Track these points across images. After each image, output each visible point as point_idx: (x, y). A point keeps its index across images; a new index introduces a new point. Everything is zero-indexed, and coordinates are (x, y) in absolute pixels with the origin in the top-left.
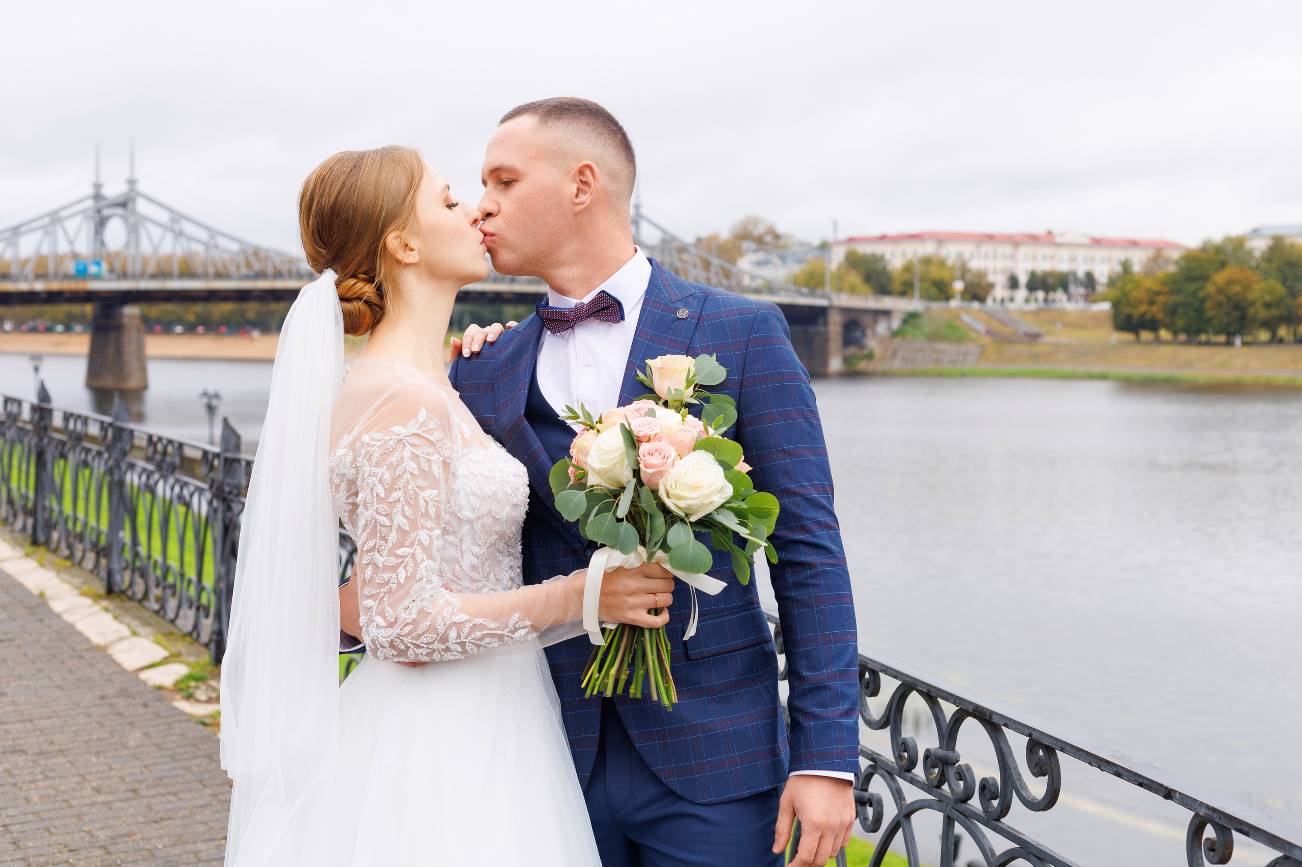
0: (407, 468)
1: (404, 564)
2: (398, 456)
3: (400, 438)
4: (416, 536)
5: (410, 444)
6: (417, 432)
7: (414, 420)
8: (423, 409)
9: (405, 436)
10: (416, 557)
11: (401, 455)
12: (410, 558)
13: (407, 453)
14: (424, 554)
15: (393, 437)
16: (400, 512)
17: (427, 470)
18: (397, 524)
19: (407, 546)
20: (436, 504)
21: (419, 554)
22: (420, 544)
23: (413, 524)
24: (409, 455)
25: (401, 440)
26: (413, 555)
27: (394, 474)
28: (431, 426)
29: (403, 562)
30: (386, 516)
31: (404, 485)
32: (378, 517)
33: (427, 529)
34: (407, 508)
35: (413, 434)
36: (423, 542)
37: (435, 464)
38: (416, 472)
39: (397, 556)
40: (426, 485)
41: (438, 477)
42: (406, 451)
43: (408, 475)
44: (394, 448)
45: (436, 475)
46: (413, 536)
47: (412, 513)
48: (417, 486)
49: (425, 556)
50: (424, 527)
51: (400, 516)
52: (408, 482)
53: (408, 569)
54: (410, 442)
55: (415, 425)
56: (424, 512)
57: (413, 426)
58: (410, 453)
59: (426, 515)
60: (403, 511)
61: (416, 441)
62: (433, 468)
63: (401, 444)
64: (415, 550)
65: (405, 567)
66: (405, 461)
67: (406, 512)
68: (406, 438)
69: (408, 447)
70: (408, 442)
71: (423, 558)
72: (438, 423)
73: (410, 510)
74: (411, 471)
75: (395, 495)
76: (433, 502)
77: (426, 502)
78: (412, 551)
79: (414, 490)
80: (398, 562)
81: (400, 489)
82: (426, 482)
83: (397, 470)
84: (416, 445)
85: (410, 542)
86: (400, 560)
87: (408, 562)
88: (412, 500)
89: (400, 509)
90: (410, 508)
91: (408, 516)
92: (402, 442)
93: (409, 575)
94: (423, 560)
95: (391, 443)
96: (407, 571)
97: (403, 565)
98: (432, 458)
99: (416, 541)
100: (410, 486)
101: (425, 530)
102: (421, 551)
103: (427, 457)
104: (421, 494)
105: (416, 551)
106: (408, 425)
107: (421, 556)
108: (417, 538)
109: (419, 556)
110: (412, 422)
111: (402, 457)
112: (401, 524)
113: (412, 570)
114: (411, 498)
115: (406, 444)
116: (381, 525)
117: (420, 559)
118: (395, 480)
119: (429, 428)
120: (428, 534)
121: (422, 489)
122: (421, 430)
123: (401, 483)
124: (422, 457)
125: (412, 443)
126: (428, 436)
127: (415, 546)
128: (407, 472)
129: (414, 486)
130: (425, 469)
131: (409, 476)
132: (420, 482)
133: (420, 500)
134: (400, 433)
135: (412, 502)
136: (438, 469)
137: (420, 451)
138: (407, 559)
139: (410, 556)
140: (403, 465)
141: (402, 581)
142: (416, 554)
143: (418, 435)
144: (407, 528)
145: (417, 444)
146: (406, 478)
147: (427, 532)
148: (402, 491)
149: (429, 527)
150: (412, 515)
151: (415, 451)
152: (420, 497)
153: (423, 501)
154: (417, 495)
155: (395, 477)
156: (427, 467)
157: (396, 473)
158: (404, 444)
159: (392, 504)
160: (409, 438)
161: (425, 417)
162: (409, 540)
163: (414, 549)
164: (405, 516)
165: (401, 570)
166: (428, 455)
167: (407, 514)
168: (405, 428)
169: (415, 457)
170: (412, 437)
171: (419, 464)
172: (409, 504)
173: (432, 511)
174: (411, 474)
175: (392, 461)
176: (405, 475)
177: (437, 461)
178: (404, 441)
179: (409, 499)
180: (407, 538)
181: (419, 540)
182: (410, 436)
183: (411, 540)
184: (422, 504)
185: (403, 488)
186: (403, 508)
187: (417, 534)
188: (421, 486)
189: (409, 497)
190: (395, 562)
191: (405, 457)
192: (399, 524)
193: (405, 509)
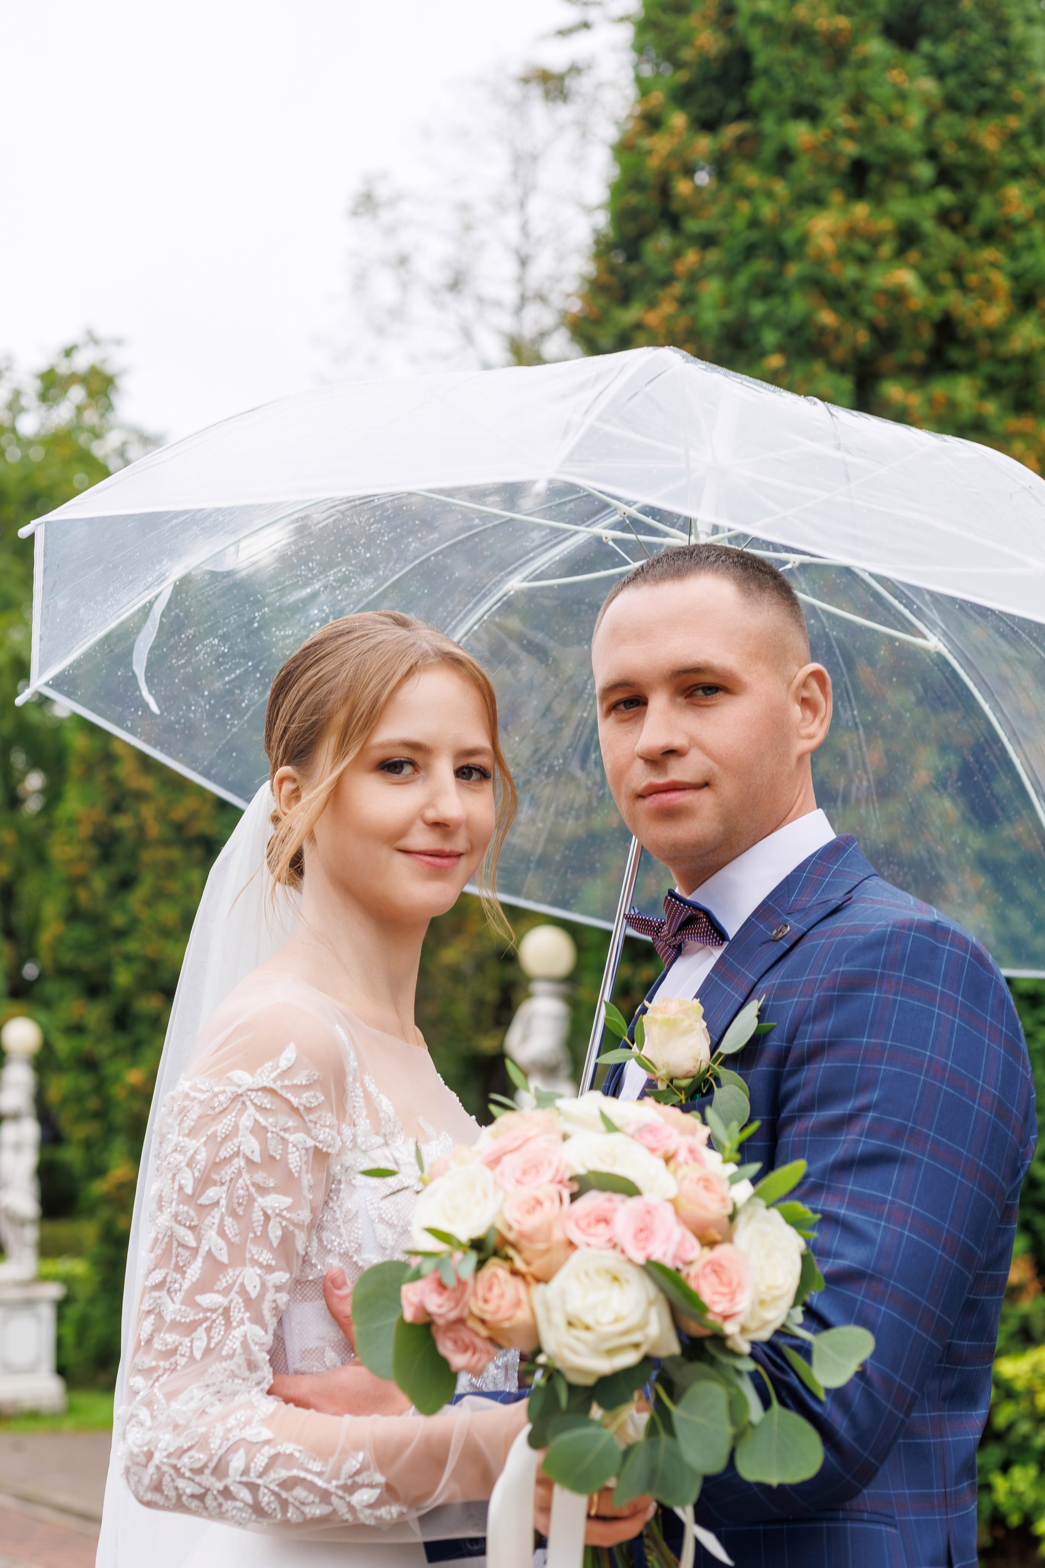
0: (242, 1148)
1: (208, 1324)
2: (228, 1122)
3: (240, 1091)
4: (238, 1277)
5: (255, 1105)
6: (271, 1085)
7: (270, 1063)
8: (292, 1047)
9: (249, 1090)
10: (231, 1314)
11: (235, 1122)
12: (220, 1314)
13: (246, 1122)
14: (246, 1310)
15: (227, 1089)
16: (215, 1227)
17: (278, 1157)
18: (207, 1248)
19: (218, 1292)
20: (282, 1224)
21: (236, 1310)
22: (243, 1291)
23: (237, 1251)
24: (250, 1124)
25: (241, 1095)
26: (227, 1309)
27: (217, 1155)
29: (206, 1319)
30: (192, 1228)
31: (231, 1179)
32: (177, 1227)
33: (259, 1264)
34: (229, 1222)
35: (264, 1089)
36: (248, 1289)
37: (294, 1149)
38: (257, 1158)
39: (196, 1305)
40: (272, 1185)
41: (296, 1175)
42: (245, 1116)
43: (240, 1162)
44: (225, 1109)
45: (294, 1170)
46: (231, 1274)
47: (237, 1231)
48: (253, 1184)
49: (247, 1315)
50: (255, 1263)
51: (215, 1234)
52: (239, 1173)
53: (212, 1334)
54: (255, 1101)
55: (271, 1072)
56: (259, 1233)
57: (267, 1073)
58: (253, 1122)
59: (262, 1237)
60: (222, 1226)
61: (266, 1101)
62: (290, 1156)
63: (240, 1104)
64: (231, 1302)
65: (208, 1330)
66: (240, 1134)
67: (226, 1229)
68: (249, 1093)
69: (251, 1109)
70: (251, 1101)
71: (242, 1319)
73: (236, 1226)
74: (248, 1154)
75: (212, 1193)
76: (279, 1219)
77: (267, 1217)
78: (225, 1302)
79: (248, 1191)
80: (197, 1318)
81: (222, 1184)
82: (271, 1180)
83: (223, 1149)
84: (265, 1109)
85: (225, 1285)
86: (201, 1315)
87: (214, 1321)
89: (217, 1222)
90: (235, 1222)
91: (230, 1236)
92: (241, 1099)
93: (212, 1345)
94: (241, 1322)
95: (222, 1098)
96: (210, 1338)
97: (205, 1325)
98: (291, 1138)
99: (236, 1286)
100: (241, 1181)
101: (256, 1267)
102: (241, 1305)
103: (282, 1133)
104: (260, 1200)
105: (232, 1305)
106: (259, 1071)
107: (240, 1315)
108: (239, 1281)
109: (236, 1314)
110: (266, 1065)
111: (236, 1127)
112: (214, 1250)
113: (220, 1337)
114: (240, 1204)
115: (248, 1103)
116: (180, 1245)
117: (238, 1319)
118: (217, 1165)
120: (260, 1276)
121: (263, 1190)
122: (279, 1083)
123: (227, 1174)
124: (272, 1132)
125: (259, 1104)
126: (289, 1096)
127: (233, 1295)
128: (241, 1156)
129: (249, 1182)
130: (274, 1154)
131: (242, 1163)
132: (261, 1178)
133: (255, 1210)
134: (240, 1083)
135: (240, 1211)
136: (298, 1159)
137: (271, 1120)
138: (214, 1316)
139: (221, 1311)
140: (235, 1141)
141: (198, 1355)
142: (232, 1309)
143: (272, 1092)
144: (224, 1259)
145: (268, 1106)
146: (237, 1166)
147: (259, 1271)
148: (225, 1188)
149: (263, 1262)
150: (236, 1236)
151: (262, 1120)
152: (256, 1205)
153: (261, 1213)
154: (251, 1200)
155: (218, 1160)
156: (280, 1152)
157: (220, 1154)
158: (244, 1103)
159: (204, 1209)
160: (254, 1093)
161: (293, 1060)
163: (230, 1299)
164: (221, 1233)
165: (201, 1332)
166: (285, 1130)
167: (228, 1233)
168: (252, 1075)
169: (259, 1130)
170: (260, 1093)
171: (264, 1143)
172: (234, 1214)
173: (275, 1233)
174: (249, 1161)
175: (216, 1132)
176: (236, 1160)
177: (300, 1146)
178: (245, 1098)
179: (236, 1206)
180: (221, 1277)
181: (242, 1285)
182: (257, 1090)
183: (227, 1281)
184: (258, 1218)
185: (228, 1184)
186: (222, 1220)
187: (240, 1273)
188: (262, 1185)
189: (235, 1201)
190: (191, 1317)
191: (241, 1127)
192: (210, 1249)
193: (226, 1223)
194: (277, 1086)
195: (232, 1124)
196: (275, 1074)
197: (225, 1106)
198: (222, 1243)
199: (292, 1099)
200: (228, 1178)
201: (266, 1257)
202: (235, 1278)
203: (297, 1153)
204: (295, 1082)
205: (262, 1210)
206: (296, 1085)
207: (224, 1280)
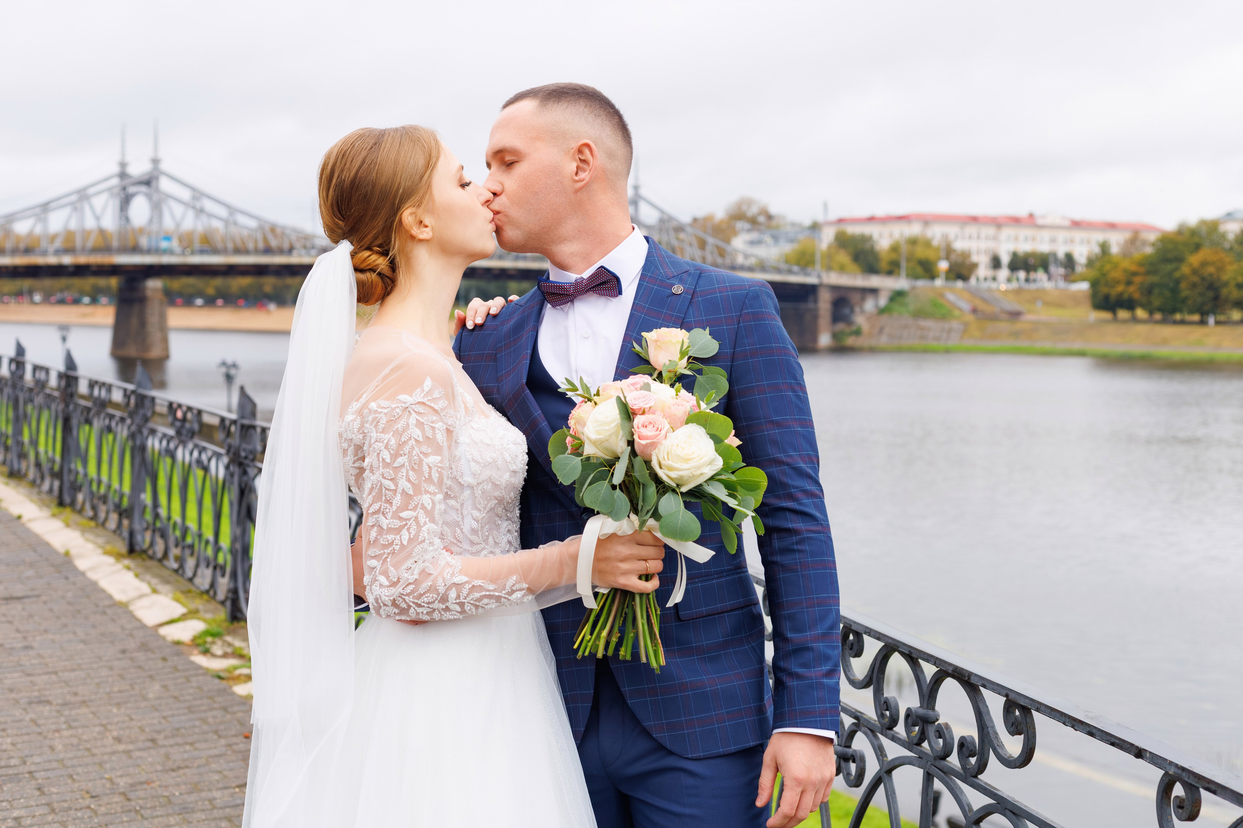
0: (412, 435)
1: (408, 526)
2: (404, 423)
3: (407, 406)
4: (419, 500)
5: (415, 412)
6: (422, 400)
7: (419, 389)
8: (428, 378)
9: (411, 404)
10: (419, 519)
12: (414, 521)
13: (412, 421)
14: (427, 517)
15: (399, 405)
16: (404, 477)
17: (431, 437)
18: (402, 489)
19: (411, 510)
22: (423, 507)
23: (417, 488)
24: (415, 422)
25: (407, 408)
26: (416, 519)
27: (400, 440)
28: (436, 395)
29: (406, 524)
30: (391, 480)
31: (409, 451)
32: (383, 481)
33: (430, 493)
34: (411, 473)
35: (419, 403)
36: (426, 506)
37: (439, 431)
38: (421, 439)
39: (400, 518)
40: (430, 451)
41: (441, 444)
42: (411, 418)
43: (413, 442)
44: (400, 416)
45: (440, 442)
46: (416, 500)
47: (416, 478)
48: (421, 453)
49: (428, 519)
50: (427, 492)
51: (404, 480)
52: (413, 448)
53: (411, 531)
54: (415, 410)
55: (421, 394)
56: (427, 477)
57: (419, 395)
58: (416, 420)
59: (429, 480)
60: (407, 476)
61: (421, 409)
62: (437, 435)
63: (407, 412)
64: (418, 513)
65: (408, 529)
66: (410, 428)
67: (410, 477)
68: (411, 406)
69: (414, 415)
70: (413, 410)
71: (425, 521)
72: (443, 392)
73: (415, 475)
74: (416, 437)
75: (400, 460)
76: (436, 468)
77: (430, 467)
78: (415, 514)
79: (418, 456)
80: (402, 524)
81: (405, 455)
82: (430, 449)
83: (402, 437)
85: (414, 505)
86: (404, 523)
87: (411, 524)
88: (417, 465)
89: (404, 474)
90: (414, 474)
91: (412, 481)
92: (408, 410)
93: (412, 537)
94: (425, 523)
95: (397, 410)
96: (410, 533)
97: (406, 527)
98: (436, 426)
99: (420, 505)
100: (414, 452)
101: (428, 495)
102: (424, 514)
103: (431, 424)
104: (425, 460)
105: (419, 515)
106: (415, 394)
107: (424, 520)
108: (421, 502)
110: (417, 390)
111: (408, 425)
112: (405, 488)
113: (415, 532)
114: (415, 464)
115: (412, 411)
116: (386, 489)
117: (423, 522)
118: (401, 445)
119: (434, 397)
120: (431, 499)
121: (426, 455)
122: (426, 399)
123: (407, 449)
124: (427, 424)
125: (418, 411)
126: (432, 405)
127: (418, 509)
128: (412, 439)
129: (419, 452)
130: (429, 436)
131: (414, 443)
132: (424, 449)
133: (424, 465)
134: (406, 401)
135: (416, 467)
136: (441, 436)
137: (425, 418)
138: (411, 522)
139: (413, 519)
140: (409, 432)
141: (405, 543)
142: (419, 517)
143: (423, 403)
144: (411, 492)
145: (422, 412)
146: (411, 445)
147: (430, 496)
148: (407, 456)
149: (432, 491)
150: (416, 480)
151: (420, 419)
152: (424, 463)
153: (427, 467)
154: (421, 461)
155: (401, 443)
156: (431, 434)
157: (402, 439)
158: (409, 411)
159: (397, 469)
160: (414, 406)
161: (430, 386)
162: (413, 503)
163: (417, 512)
164: (409, 481)
165: (404, 532)
166: (432, 422)
167: (411, 479)
168: (411, 396)
169: (420, 424)
170: (417, 406)
171: (423, 431)
172: (413, 469)
173: (435, 476)
174: (416, 441)
175: (398, 428)
176: (410, 441)
177: (440, 429)
178: (409, 409)
179: (413, 465)
180: (411, 502)
181: (422, 504)
182: (415, 404)
184: (426, 469)
185: (407, 454)
186: (407, 473)
187: (420, 498)
188: (425, 452)
189: (413, 462)
190: (399, 525)
191: (410, 424)
192: (403, 489)
193: (410, 474)
194: (425, 400)
195: (406, 423)
196: (423, 394)
197: (400, 414)
198: (409, 485)
199: (434, 406)
200: (408, 451)
201: (432, 488)
203: (440, 433)
205: (427, 465)
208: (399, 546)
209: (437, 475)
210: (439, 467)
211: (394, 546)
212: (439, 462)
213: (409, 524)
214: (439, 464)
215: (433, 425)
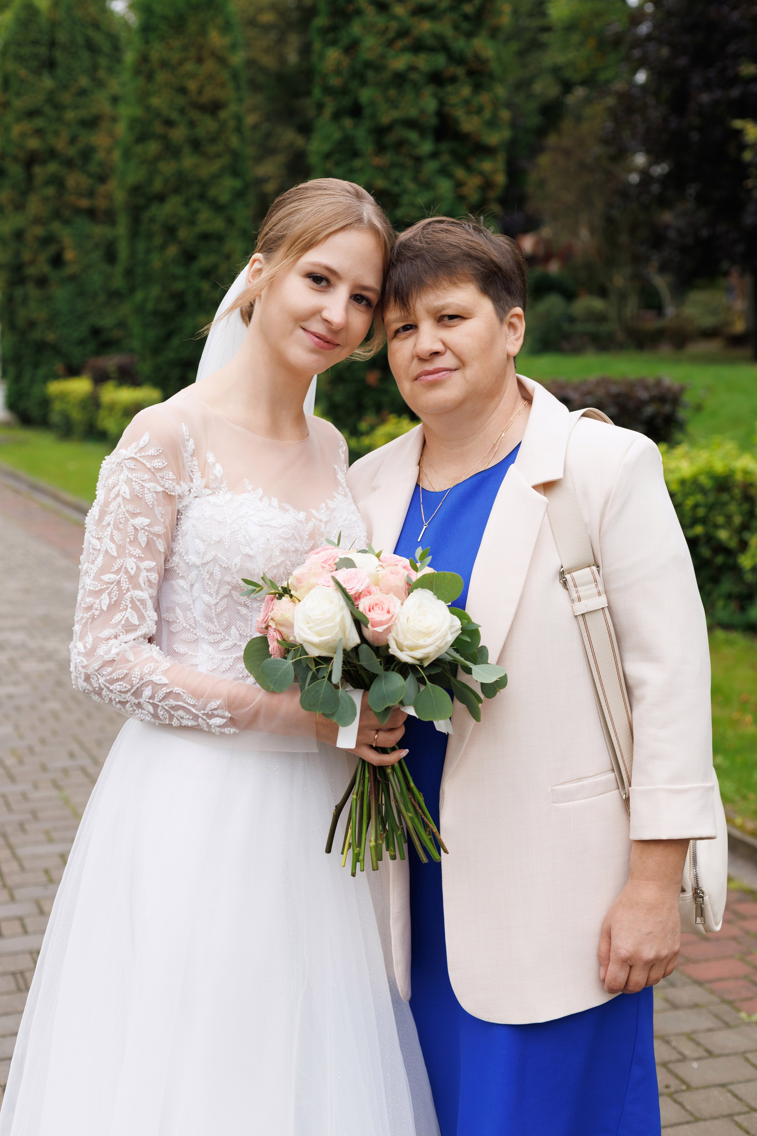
0: (120, 493)
2: (113, 479)
4: (123, 564)
5: (127, 468)
6: (134, 456)
7: (135, 444)
8: (147, 433)
9: (122, 460)
10: (122, 585)
11: (116, 478)
12: (116, 585)
13: (122, 478)
15: (116, 460)
16: (109, 536)
17: (140, 496)
18: (105, 549)
19: (114, 573)
20: (146, 534)
21: (124, 583)
22: (126, 571)
23: (121, 549)
25: (119, 463)
26: (119, 582)
29: (107, 588)
30: (98, 538)
33: (135, 556)
35: (131, 459)
36: (129, 569)
37: (149, 492)
38: (128, 497)
39: (101, 581)
42: (121, 474)
45: (149, 504)
46: (119, 562)
47: (120, 538)
48: (127, 511)
49: (130, 584)
50: (132, 556)
51: (108, 540)
52: (119, 506)
53: (112, 596)
54: (126, 466)
55: (135, 449)
56: (132, 539)
57: (133, 449)
58: (125, 477)
59: (135, 541)
60: (112, 535)
61: (132, 465)
62: (147, 496)
63: (120, 467)
64: (120, 578)
65: (109, 594)
66: (119, 485)
67: (114, 537)
69: (124, 471)
71: (128, 588)
72: (160, 450)
74: (123, 494)
75: (107, 519)
76: (143, 531)
77: (135, 528)
78: (118, 578)
79: (124, 514)
80: (102, 587)
81: (112, 513)
82: (137, 509)
83: (111, 494)
85: (116, 568)
86: (105, 586)
87: (112, 589)
88: (122, 525)
89: (109, 533)
90: (119, 533)
91: (117, 541)
92: (121, 465)
93: (113, 602)
94: (128, 590)
96: (110, 598)
97: (107, 592)
98: (147, 485)
99: (123, 569)
100: (121, 510)
101: (133, 558)
102: (127, 580)
103: (141, 482)
104: (132, 520)
105: (122, 580)
106: (129, 449)
107: (127, 586)
108: (124, 566)
109: (124, 585)
111: (117, 481)
112: (108, 548)
113: (116, 598)
114: (121, 523)
115: (123, 467)
116: (93, 549)
117: (126, 588)
118: (108, 503)
120: (136, 563)
121: (133, 515)
122: (139, 455)
123: (115, 508)
124: (136, 482)
125: (129, 466)
126: (144, 462)
127: (121, 573)
128: (120, 496)
129: (125, 511)
130: (138, 495)
131: (121, 500)
132: (131, 508)
133: (129, 526)
135: (121, 527)
136: (152, 497)
137: (134, 475)
138: (112, 586)
139: (115, 583)
140: (117, 489)
141: (105, 608)
142: (122, 582)
143: (135, 459)
144: (115, 554)
145: (133, 468)
146: (119, 503)
147: (135, 560)
148: (113, 515)
149: (137, 555)
150: (121, 540)
151: (130, 476)
152: (130, 523)
153: (133, 528)
154: (127, 521)
155: (108, 500)
156: (141, 493)
157: (110, 497)
160: (125, 461)
161: (147, 441)
163: (119, 576)
164: (112, 540)
165: (105, 595)
166: (143, 481)
167: (115, 539)
168: (126, 451)
169: (129, 481)
170: (128, 461)
171: (132, 489)
172: (118, 528)
173: (143, 539)
174: (125, 499)
176: (118, 498)
177: (152, 490)
178: (123, 464)
179: (119, 524)
180: (114, 564)
181: (126, 568)
183: (117, 567)
184: (131, 531)
185: (115, 513)
186: (112, 532)
187: (124, 561)
188: (132, 512)
189: (118, 521)
190: (99, 588)
191: (120, 480)
192: (107, 549)
193: (114, 534)
194: (137, 456)
196: (137, 449)
197: (112, 469)
198: (113, 546)
199: (146, 463)
201: (137, 552)
202: (121, 564)
203: (150, 494)
204: (147, 453)
205: (133, 526)
206: (148, 455)
207: (116, 566)
208: (98, 611)
209: (145, 539)
210: (146, 530)
211: (94, 611)
212: (146, 526)
213: (110, 589)
214: (146, 528)
215: (144, 484)
